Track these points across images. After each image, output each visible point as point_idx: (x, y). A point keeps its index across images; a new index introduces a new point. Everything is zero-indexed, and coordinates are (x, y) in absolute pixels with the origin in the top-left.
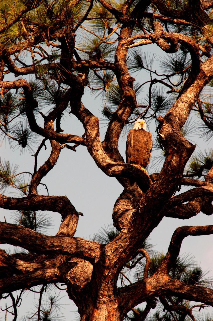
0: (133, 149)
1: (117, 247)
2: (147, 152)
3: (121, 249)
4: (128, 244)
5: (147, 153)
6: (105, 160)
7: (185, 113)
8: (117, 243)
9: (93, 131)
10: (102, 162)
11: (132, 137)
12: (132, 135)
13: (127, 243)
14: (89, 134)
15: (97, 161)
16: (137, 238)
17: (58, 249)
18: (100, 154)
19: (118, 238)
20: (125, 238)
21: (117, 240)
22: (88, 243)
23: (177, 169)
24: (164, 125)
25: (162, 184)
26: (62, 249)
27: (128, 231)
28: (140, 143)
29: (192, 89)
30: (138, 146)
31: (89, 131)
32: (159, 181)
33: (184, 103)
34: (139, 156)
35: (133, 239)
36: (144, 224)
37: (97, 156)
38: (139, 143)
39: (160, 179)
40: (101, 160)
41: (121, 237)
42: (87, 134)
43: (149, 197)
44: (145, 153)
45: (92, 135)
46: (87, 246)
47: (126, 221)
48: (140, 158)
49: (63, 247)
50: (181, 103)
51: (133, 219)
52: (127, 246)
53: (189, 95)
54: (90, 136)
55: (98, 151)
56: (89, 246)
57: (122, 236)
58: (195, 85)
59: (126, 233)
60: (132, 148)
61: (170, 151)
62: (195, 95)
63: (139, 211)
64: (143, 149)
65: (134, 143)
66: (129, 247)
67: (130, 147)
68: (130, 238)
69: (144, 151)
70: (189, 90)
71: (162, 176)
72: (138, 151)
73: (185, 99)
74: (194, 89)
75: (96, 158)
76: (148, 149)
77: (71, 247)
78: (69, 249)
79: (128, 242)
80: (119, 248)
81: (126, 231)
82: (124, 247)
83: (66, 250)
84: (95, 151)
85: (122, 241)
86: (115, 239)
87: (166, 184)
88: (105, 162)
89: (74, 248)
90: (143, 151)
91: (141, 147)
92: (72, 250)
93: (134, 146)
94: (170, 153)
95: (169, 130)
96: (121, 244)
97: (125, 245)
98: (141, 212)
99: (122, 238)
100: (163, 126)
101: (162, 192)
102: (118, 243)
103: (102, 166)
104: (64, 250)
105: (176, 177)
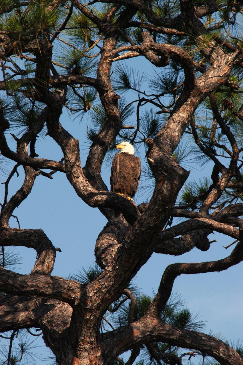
0: (119, 176)
1: (100, 287)
2: (135, 179)
3: (105, 289)
4: (113, 284)
5: (134, 180)
6: (87, 188)
7: (177, 135)
8: (100, 282)
9: (73, 155)
10: (84, 190)
11: (118, 163)
12: (118, 160)
13: (111, 283)
14: (68, 158)
15: (78, 189)
16: (123, 276)
17: (33, 289)
18: (81, 182)
19: (101, 276)
20: (110, 277)
21: (100, 279)
22: (67, 282)
23: (168, 198)
24: (154, 149)
25: (151, 216)
26: (37, 289)
27: (112, 269)
28: (127, 169)
29: (186, 108)
30: (125, 172)
31: (68, 155)
32: (148, 212)
33: (176, 124)
34: (125, 183)
35: (119, 278)
36: (131, 261)
37: (78, 183)
38: (125, 168)
39: (150, 210)
40: (82, 188)
41: (104, 276)
42: (66, 159)
43: (137, 230)
44: (133, 180)
45: (71, 160)
46: (66, 286)
47: (111, 258)
48: (127, 186)
49: (39, 287)
50: (173, 124)
51: (119, 255)
52: (112, 285)
53: (181, 115)
54: (69, 161)
55: (78, 178)
56: (69, 286)
57: (106, 274)
58: (188, 103)
59: (110, 271)
60: (118, 175)
61: (161, 178)
62: (189, 115)
63: (126, 245)
64: (130, 176)
65: (120, 169)
66: (114, 287)
67: (116, 174)
68: (115, 277)
69: (132, 178)
70: (182, 108)
71: (151, 206)
72: (124, 177)
73: (178, 119)
74: (188, 108)
75: (76, 186)
76: (136, 176)
77: (47, 287)
78: (46, 289)
79: (112, 281)
80: (103, 288)
81: (110, 269)
82: (108, 287)
83: (43, 291)
84: (75, 178)
85: (106, 280)
86: (98, 278)
87: (156, 216)
88: (87, 191)
89: (51, 288)
90: (131, 177)
91: (128, 174)
92: (49, 290)
93: (120, 172)
94: (161, 180)
95: (159, 155)
96: (105, 284)
97: (109, 285)
98: (128, 246)
99: (106, 276)
101: (152, 224)
102: (102, 282)
103: (83, 195)
104: (39, 290)
105: (167, 208)
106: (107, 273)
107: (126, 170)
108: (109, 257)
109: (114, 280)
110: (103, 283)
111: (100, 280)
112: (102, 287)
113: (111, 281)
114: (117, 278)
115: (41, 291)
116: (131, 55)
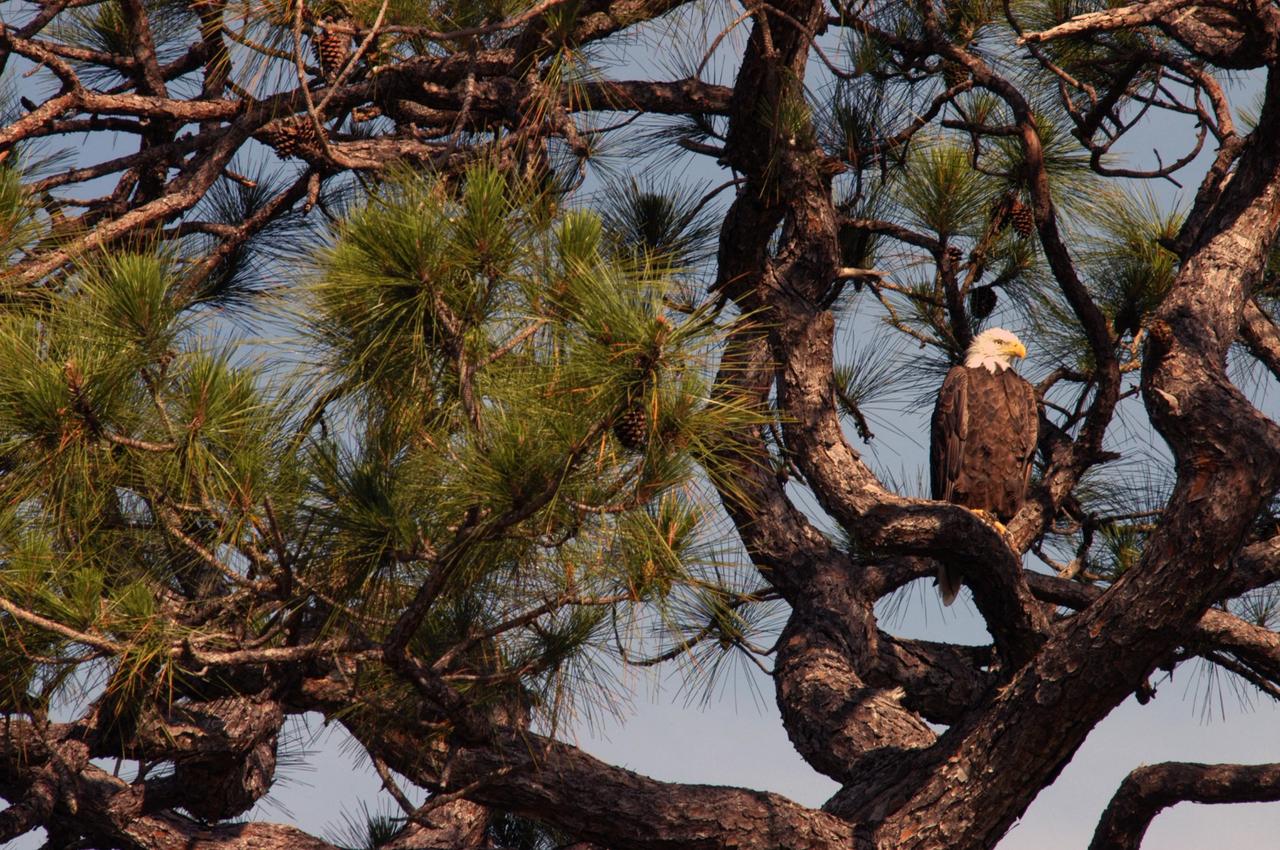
0: (967, 449)
1: (920, 836)
2: (1021, 460)
3: (936, 844)
4: (968, 828)
5: (1019, 465)
6: (861, 485)
7: (1232, 311)
8: (918, 820)
9: (812, 366)
10: (850, 492)
11: (965, 400)
12: (965, 391)
13: (964, 824)
14: (796, 377)
15: (827, 487)
16: (1007, 803)
17: (703, 835)
18: (840, 462)
19: (922, 799)
20: (959, 802)
21: (919, 809)
22: (807, 815)
23: (1226, 535)
24: (1173, 357)
25: (1154, 594)
26: (718, 837)
27: (971, 775)
28: (995, 423)
29: (1256, 218)
30: (989, 436)
31: (797, 367)
32: (1144, 580)
33: (1224, 273)
34: (989, 475)
35: (991, 809)
37: (827, 467)
38: (991, 421)
39: (1149, 573)
40: (843, 484)
41: (938, 799)
42: (787, 377)
43: (1093, 641)
44: (1014, 465)
45: (807, 384)
46: (805, 828)
48: (993, 482)
49: (724, 829)
50: (1213, 272)
52: (964, 833)
53: (1243, 242)
54: (798, 385)
55: (829, 446)
56: (813, 831)
57: (945, 792)
58: (1266, 199)
59: (961, 784)
60: (964, 444)
61: (1202, 461)
62: (1267, 242)
63: (1037, 695)
64: (1005, 449)
65: (972, 421)
66: (970, 839)
67: (957, 439)
68: (979, 804)
69: (1011, 457)
70: (1243, 218)
71: (1157, 560)
72: (987, 453)
73: (1228, 256)
74: (1263, 217)
75: (822, 476)
76: (1024, 450)
77: (749, 832)
78: (744, 839)
79: (968, 818)
80: (928, 841)
81: (960, 774)
82: (951, 838)
83: (734, 843)
84: (819, 447)
85: (945, 813)
86: (910, 807)
87: (1172, 593)
88: (862, 494)
89: (761, 836)
90: (1007, 454)
91: (1000, 441)
92: (754, 841)
93: (972, 434)
94: (1201, 469)
95: (1196, 379)
96: (937, 827)
97: (954, 832)
98: (1046, 698)
99: (943, 800)
100: (1168, 358)
101: (1156, 622)
102: (926, 821)
103: (848, 510)
104: (725, 841)
105: (1217, 567)
106: (949, 789)
107: (993, 427)
108: (856, 730)
109: (972, 815)
110: (932, 825)
111: (919, 814)
112: (925, 839)
113: (961, 819)
114: (986, 808)
115: (728, 844)
116: (1104, 23)
